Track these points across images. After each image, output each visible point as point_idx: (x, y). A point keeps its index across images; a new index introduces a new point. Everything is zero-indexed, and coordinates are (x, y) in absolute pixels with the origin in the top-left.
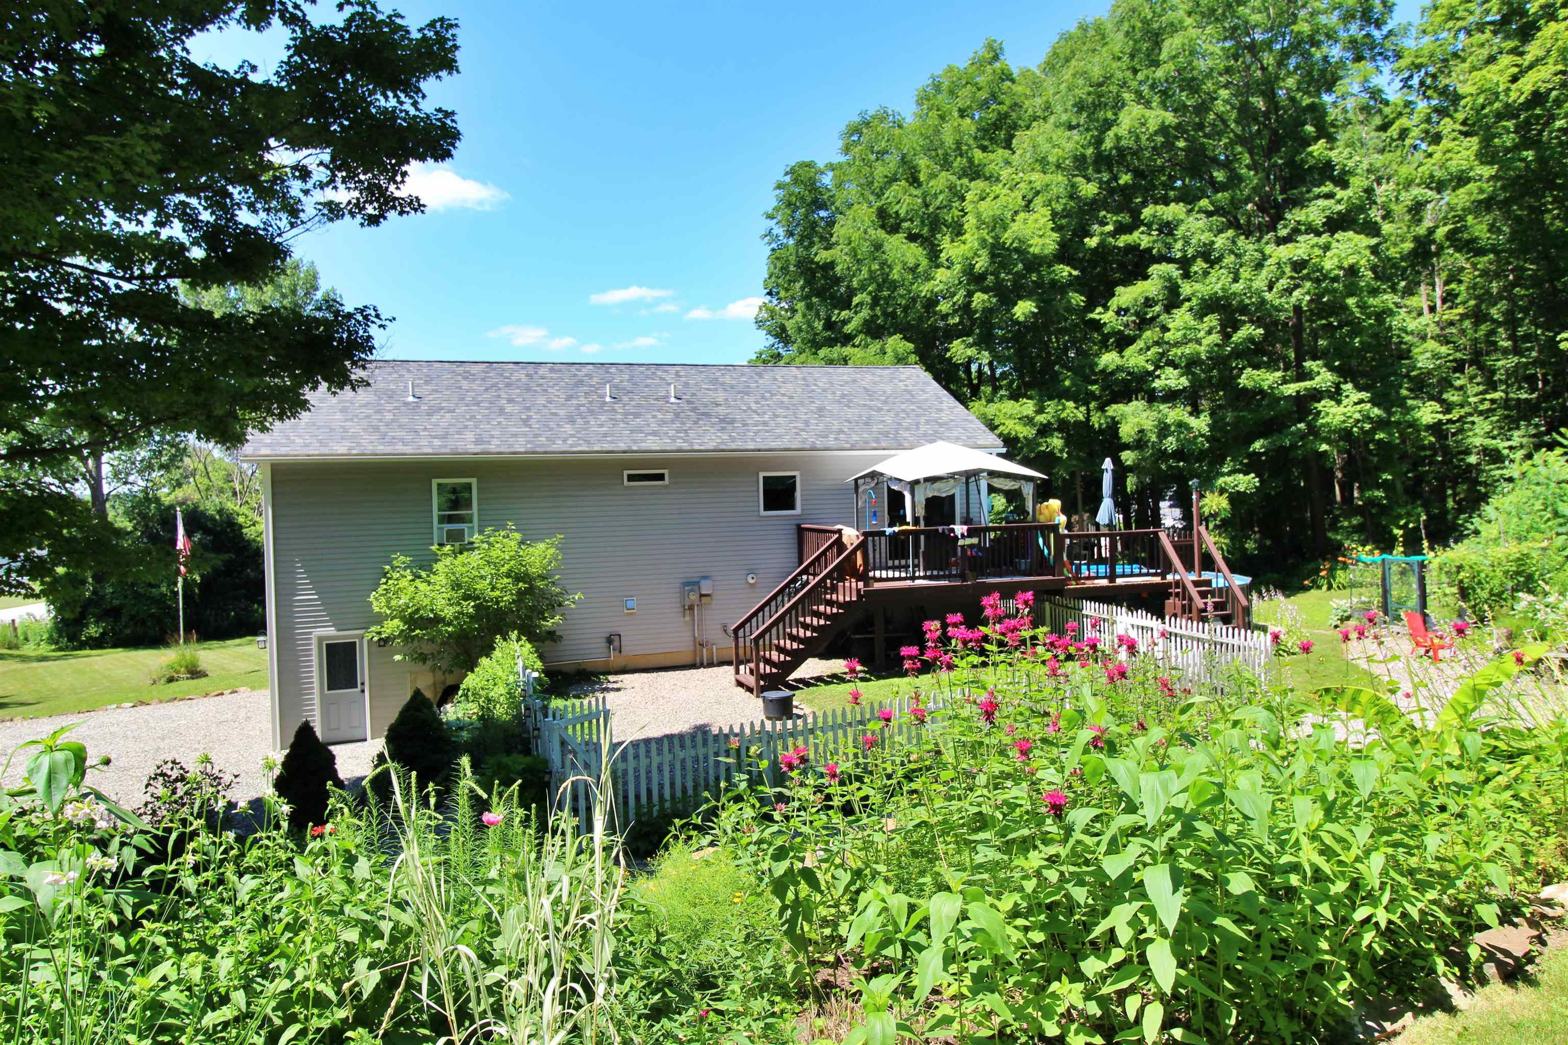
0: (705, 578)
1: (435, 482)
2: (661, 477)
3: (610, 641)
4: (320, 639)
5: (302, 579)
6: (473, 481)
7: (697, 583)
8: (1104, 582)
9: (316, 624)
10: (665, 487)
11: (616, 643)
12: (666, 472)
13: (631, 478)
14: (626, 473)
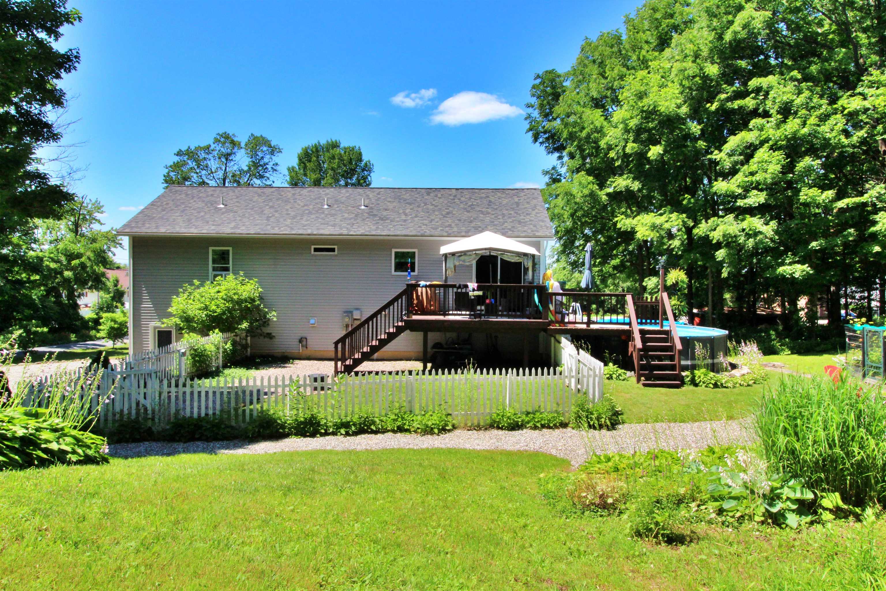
0: (357, 309)
1: (211, 249)
2: (333, 250)
3: (301, 341)
4: (155, 328)
5: (146, 296)
6: (230, 249)
7: (351, 312)
8: (584, 326)
9: (151, 320)
10: (336, 256)
11: (304, 343)
12: (336, 247)
13: (316, 250)
14: (313, 247)
